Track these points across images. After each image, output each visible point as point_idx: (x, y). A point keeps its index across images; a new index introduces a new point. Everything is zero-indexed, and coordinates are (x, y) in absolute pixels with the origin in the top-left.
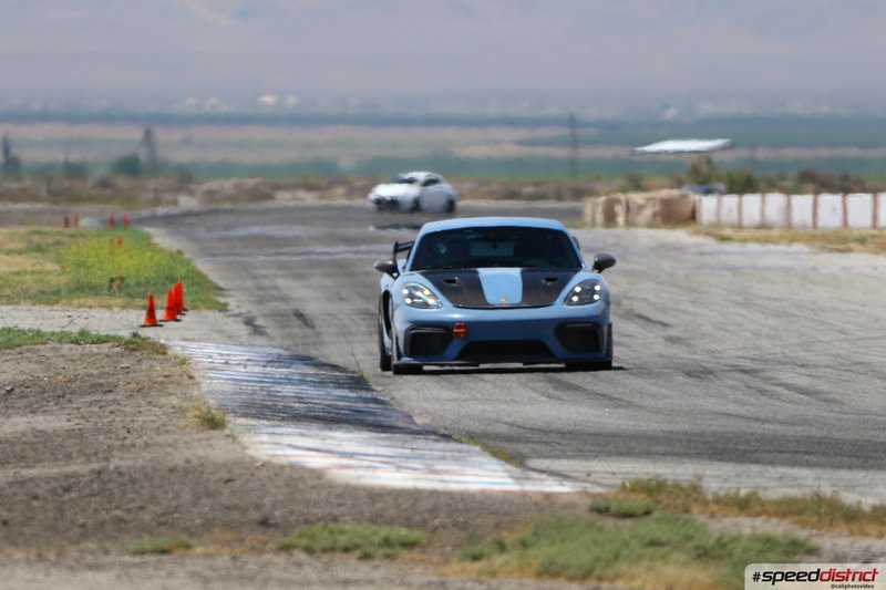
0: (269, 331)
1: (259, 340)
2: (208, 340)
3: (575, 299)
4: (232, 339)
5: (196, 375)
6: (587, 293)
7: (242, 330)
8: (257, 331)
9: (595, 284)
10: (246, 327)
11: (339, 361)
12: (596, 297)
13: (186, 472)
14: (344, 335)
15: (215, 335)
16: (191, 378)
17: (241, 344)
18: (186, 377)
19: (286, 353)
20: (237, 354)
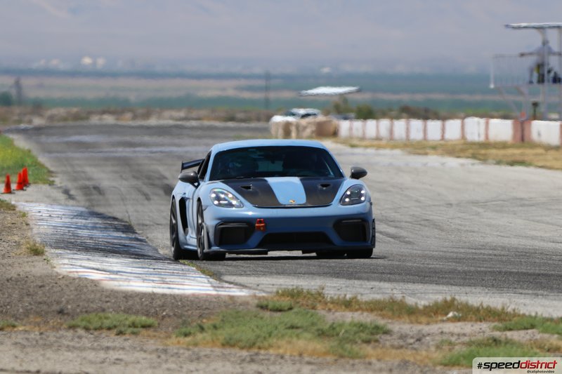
0: (77, 198)
1: (71, 202)
2: (42, 202)
4: (55, 201)
5: (31, 223)
7: (62, 197)
8: (71, 197)
10: (64, 195)
11: (119, 215)
14: (123, 200)
15: (45, 199)
16: (28, 225)
17: (60, 205)
19: (87, 210)
20: (58, 210)
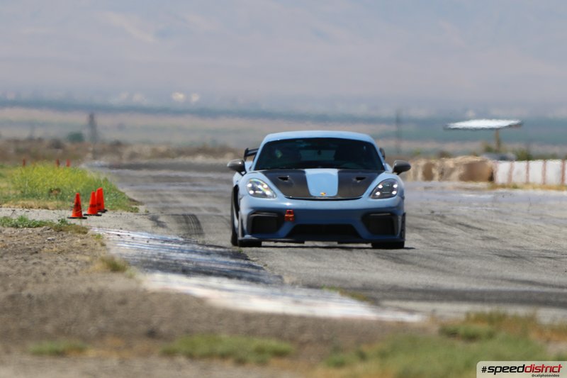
0: (168, 225)
1: (160, 230)
3: (378, 194)
5: (107, 243)
6: (387, 190)
7: (148, 223)
8: (160, 224)
9: (393, 183)
10: (151, 222)
12: (394, 193)
13: (86, 297)
16: (103, 245)
17: (146, 231)
18: (99, 245)
